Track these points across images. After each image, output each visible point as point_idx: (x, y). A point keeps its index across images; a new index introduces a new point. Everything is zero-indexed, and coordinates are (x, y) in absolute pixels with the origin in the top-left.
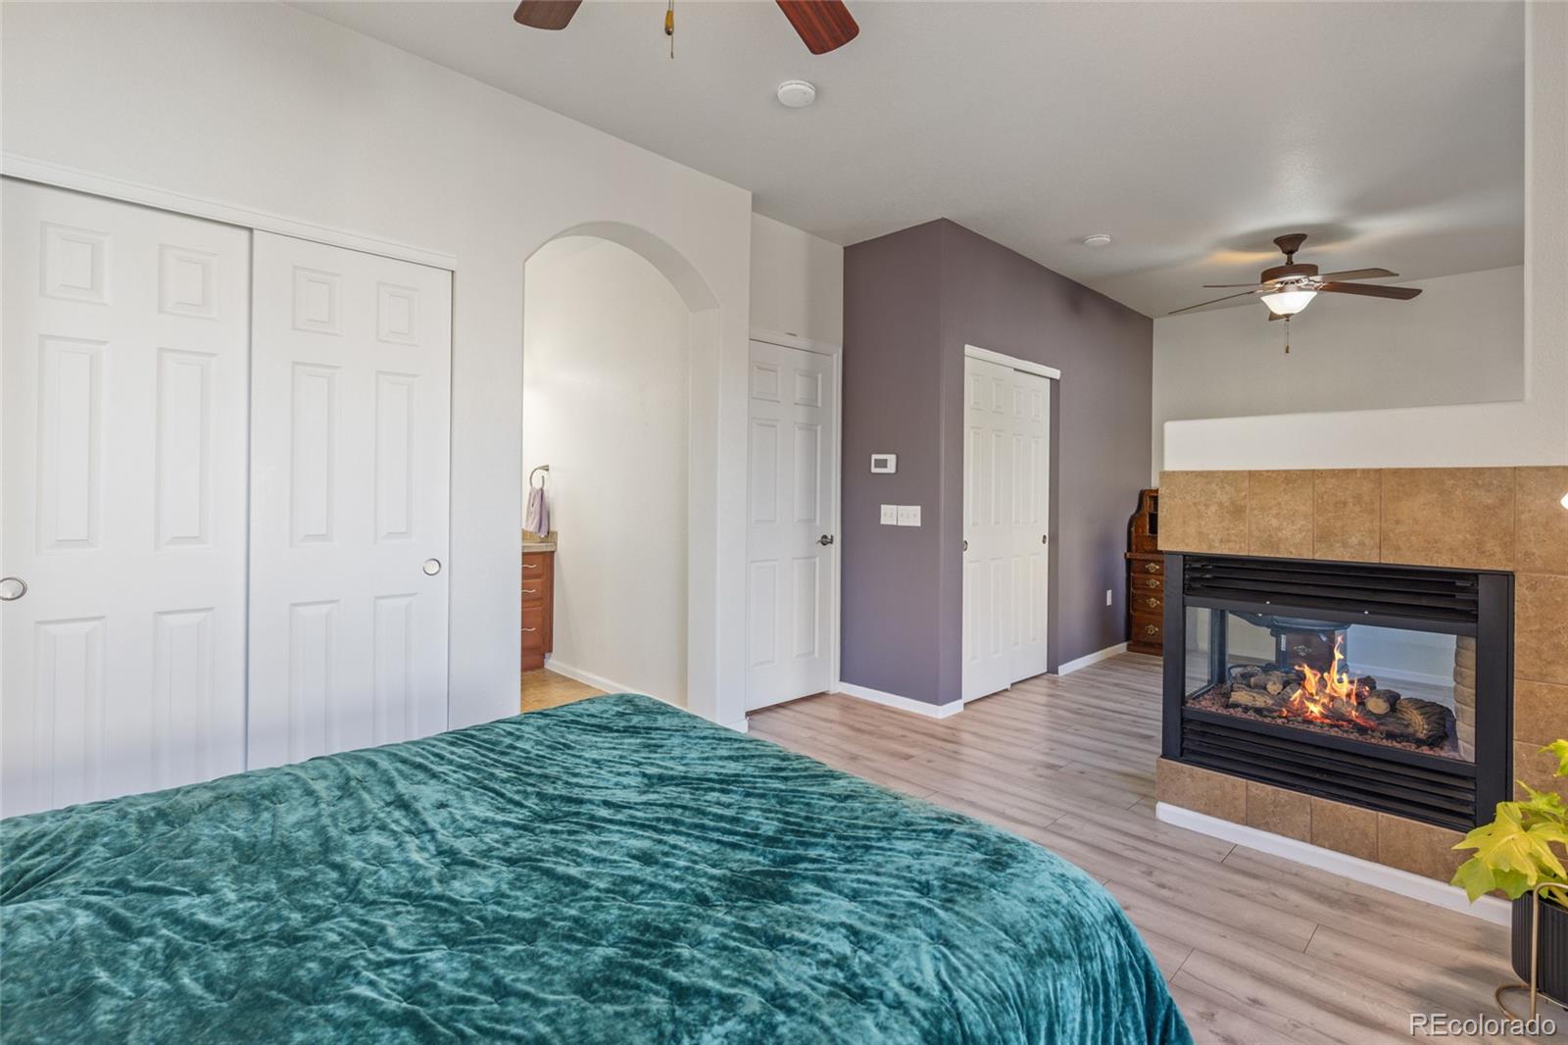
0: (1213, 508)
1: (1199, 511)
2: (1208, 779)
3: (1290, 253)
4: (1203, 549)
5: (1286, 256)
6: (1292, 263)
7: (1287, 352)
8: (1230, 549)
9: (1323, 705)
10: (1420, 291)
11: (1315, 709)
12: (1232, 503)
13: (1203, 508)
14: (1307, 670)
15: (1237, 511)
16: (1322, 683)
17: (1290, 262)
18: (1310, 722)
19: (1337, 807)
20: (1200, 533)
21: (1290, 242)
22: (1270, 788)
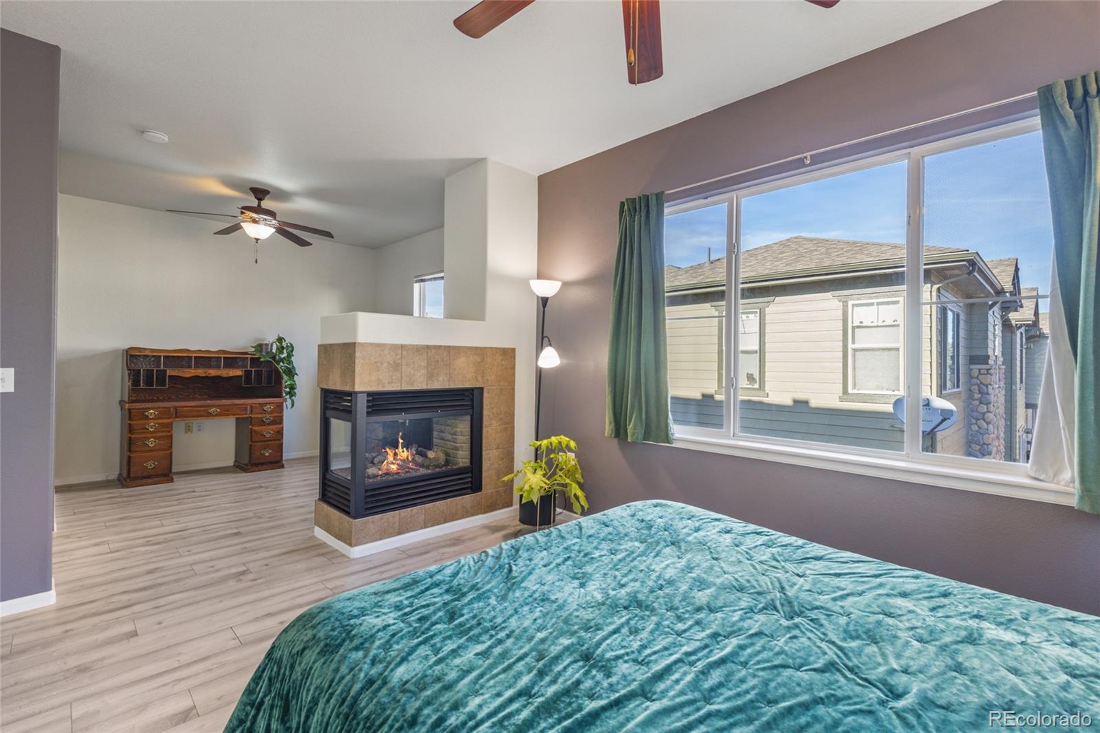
0: (385, 365)
1: (378, 367)
2: (382, 519)
3: (260, 200)
4: (380, 389)
5: (257, 201)
6: (261, 207)
7: (256, 262)
8: (393, 387)
9: (398, 464)
10: (311, 244)
11: (394, 467)
12: (394, 362)
13: (379, 364)
14: (388, 450)
15: (396, 367)
16: (396, 454)
17: (259, 205)
18: (393, 474)
19: (434, 505)
20: (378, 380)
21: (260, 192)
22: (409, 509)
